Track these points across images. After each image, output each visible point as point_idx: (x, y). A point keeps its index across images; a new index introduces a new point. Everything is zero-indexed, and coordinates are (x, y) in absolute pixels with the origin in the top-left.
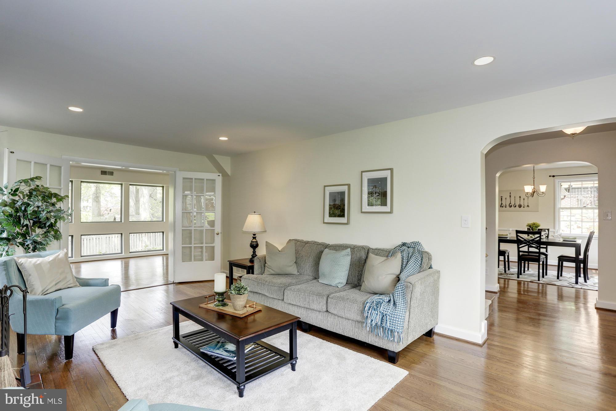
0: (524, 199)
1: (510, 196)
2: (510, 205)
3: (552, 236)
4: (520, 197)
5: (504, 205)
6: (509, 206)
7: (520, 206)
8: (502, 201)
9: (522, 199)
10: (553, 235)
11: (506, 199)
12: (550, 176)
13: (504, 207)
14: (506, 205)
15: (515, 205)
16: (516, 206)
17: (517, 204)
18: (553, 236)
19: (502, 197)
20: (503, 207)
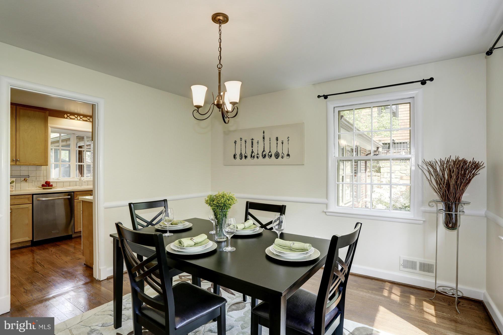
0: (282, 143)
1: (264, 138)
2: (264, 153)
3: (323, 212)
4: (277, 139)
5: (256, 153)
6: (262, 155)
7: (277, 156)
8: (252, 147)
9: (280, 142)
10: (325, 210)
11: (258, 142)
12: (319, 96)
13: (256, 157)
14: (258, 154)
15: (270, 154)
16: (271, 156)
17: (273, 153)
18: (325, 212)
19: (252, 139)
20: (254, 157)
